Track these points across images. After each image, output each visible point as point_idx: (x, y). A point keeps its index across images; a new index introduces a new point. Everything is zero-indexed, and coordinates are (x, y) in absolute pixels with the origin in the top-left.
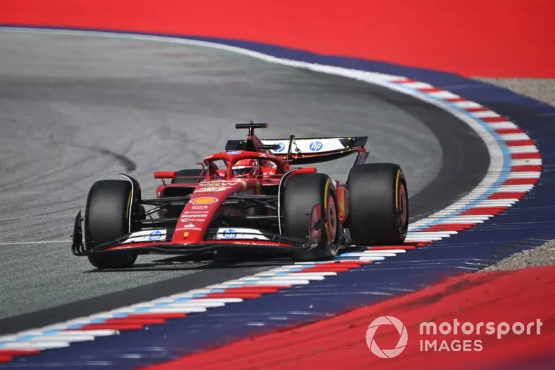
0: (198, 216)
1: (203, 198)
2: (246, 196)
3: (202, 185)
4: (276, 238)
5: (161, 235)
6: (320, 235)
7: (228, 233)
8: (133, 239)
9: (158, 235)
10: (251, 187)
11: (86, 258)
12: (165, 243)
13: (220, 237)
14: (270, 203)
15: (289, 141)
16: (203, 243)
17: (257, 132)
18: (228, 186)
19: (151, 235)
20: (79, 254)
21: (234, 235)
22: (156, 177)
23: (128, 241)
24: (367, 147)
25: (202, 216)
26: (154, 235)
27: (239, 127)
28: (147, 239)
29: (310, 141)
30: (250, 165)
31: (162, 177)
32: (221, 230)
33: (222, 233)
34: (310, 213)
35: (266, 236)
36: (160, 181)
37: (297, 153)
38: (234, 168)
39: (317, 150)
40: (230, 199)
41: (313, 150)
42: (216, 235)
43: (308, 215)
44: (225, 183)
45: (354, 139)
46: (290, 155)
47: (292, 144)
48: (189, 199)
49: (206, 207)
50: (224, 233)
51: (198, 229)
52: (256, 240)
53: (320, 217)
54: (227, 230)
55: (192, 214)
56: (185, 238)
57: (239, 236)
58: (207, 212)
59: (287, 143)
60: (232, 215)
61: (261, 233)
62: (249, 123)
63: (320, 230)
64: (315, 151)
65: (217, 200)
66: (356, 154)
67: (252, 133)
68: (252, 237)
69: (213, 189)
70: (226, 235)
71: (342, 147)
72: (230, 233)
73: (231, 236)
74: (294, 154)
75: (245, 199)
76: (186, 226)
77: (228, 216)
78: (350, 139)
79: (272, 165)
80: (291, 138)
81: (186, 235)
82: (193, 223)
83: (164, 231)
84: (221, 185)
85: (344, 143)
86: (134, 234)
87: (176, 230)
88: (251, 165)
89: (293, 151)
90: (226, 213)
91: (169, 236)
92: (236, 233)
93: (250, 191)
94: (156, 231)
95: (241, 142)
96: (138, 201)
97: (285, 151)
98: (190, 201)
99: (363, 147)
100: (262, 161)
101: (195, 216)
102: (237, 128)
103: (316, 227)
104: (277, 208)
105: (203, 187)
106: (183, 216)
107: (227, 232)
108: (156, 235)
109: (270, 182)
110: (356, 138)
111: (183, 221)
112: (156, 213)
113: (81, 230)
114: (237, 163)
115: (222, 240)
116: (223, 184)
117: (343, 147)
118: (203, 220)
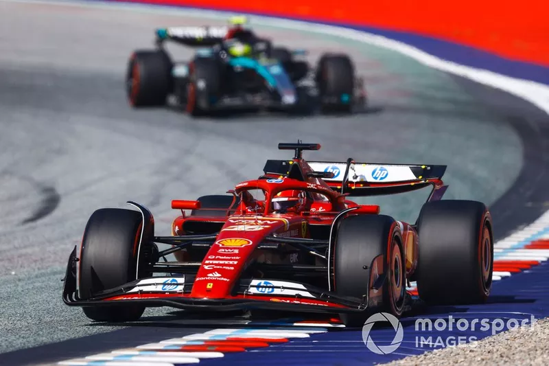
0: (226, 262)
1: (233, 240)
2: (287, 238)
3: (232, 221)
4: (325, 296)
5: (178, 284)
6: (381, 294)
7: (263, 287)
8: (141, 288)
9: (174, 284)
10: (295, 226)
11: (81, 309)
12: (182, 296)
13: (253, 290)
14: (318, 251)
15: (345, 166)
16: (230, 298)
17: (306, 155)
18: (266, 224)
19: (164, 284)
20: (72, 304)
21: (271, 289)
22: (174, 207)
23: (136, 290)
24: (445, 179)
25: (231, 262)
26: (168, 284)
27: (282, 147)
28: (159, 288)
29: (373, 167)
30: (294, 197)
31: (181, 208)
32: (255, 282)
33: (256, 287)
34: (369, 266)
35: (310, 292)
36: (178, 213)
37: (355, 181)
38: (274, 200)
39: (382, 179)
40: (267, 242)
41: (376, 178)
42: (247, 288)
43: (366, 268)
44: (262, 220)
45: (429, 168)
46: (346, 183)
47: (350, 170)
48: (215, 240)
49: (236, 251)
50: (258, 287)
51: (225, 279)
52: (299, 297)
53: (382, 272)
54: (262, 282)
55: (219, 259)
56: (209, 291)
57: (277, 291)
58: (238, 258)
59: (343, 167)
60: (269, 262)
61: (305, 288)
62: (297, 142)
63: (381, 288)
64: (378, 181)
65: (251, 243)
66: (431, 187)
67: (298, 156)
68: (293, 293)
69: (246, 228)
70: (260, 289)
71: (412, 177)
72: (266, 287)
73: (267, 291)
74: (352, 183)
75: (286, 243)
76: (210, 275)
77: (264, 263)
78: (423, 167)
79: (324, 198)
80: (349, 162)
81: (210, 286)
82: (219, 271)
83: (181, 280)
84: (256, 222)
85: (416, 171)
86: (143, 282)
87: (197, 279)
88: (297, 197)
89: (350, 178)
90: (261, 259)
91: (187, 286)
92: (273, 287)
93: (293, 232)
94: (171, 279)
95: (284, 163)
96: (150, 238)
97: (340, 178)
98: (217, 243)
99: (440, 179)
100: (311, 193)
101: (221, 262)
102: (280, 148)
103: (376, 286)
104: (327, 257)
105: (234, 224)
106: (207, 262)
107: (262, 284)
108: (171, 284)
109: (318, 220)
110: (432, 167)
111: (206, 267)
112: (172, 254)
113: (75, 273)
114: (279, 194)
115: (255, 295)
116: (260, 222)
117: (414, 178)
118: (232, 268)
